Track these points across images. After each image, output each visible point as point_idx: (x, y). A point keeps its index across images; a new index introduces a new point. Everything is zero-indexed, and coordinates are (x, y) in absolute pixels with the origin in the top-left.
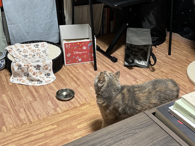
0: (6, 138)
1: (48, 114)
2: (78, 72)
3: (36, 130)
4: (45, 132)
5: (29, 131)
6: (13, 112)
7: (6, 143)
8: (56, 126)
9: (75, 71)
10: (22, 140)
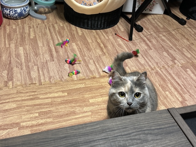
0: (9, 95)
1: (61, 78)
2: (107, 38)
3: (44, 94)
4: (53, 98)
5: (36, 93)
6: (25, 68)
7: (7, 101)
8: (66, 94)
9: (104, 36)
10: (25, 101)
